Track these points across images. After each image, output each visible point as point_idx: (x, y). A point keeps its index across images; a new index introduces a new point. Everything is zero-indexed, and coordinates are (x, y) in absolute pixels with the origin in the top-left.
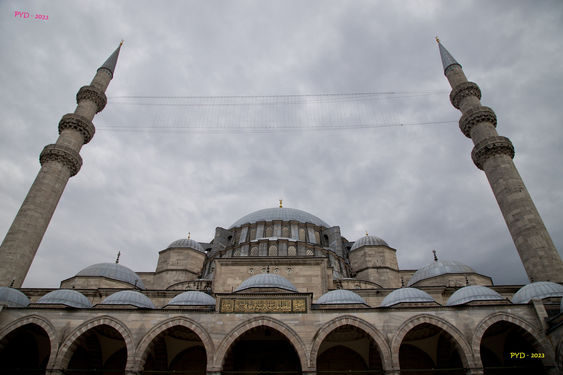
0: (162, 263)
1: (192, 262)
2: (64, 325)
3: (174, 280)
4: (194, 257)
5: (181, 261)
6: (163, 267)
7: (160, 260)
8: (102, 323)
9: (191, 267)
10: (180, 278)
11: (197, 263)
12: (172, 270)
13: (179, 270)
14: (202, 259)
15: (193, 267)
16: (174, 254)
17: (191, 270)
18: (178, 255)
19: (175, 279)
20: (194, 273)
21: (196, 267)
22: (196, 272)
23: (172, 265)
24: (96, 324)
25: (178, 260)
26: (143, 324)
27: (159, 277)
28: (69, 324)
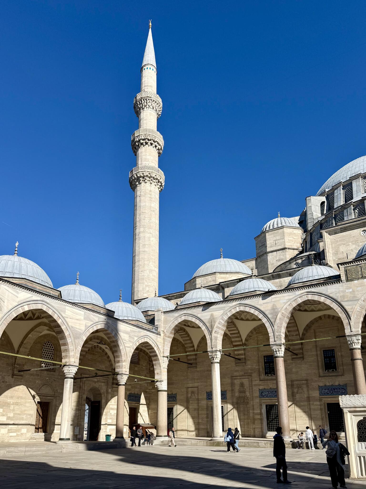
0: (261, 248)
1: (290, 239)
2: (209, 317)
3: (276, 261)
4: (290, 234)
5: (279, 241)
6: (262, 251)
7: (258, 245)
8: (238, 310)
9: (289, 244)
10: (282, 257)
11: (295, 239)
12: (272, 252)
13: (279, 250)
14: (299, 234)
15: (291, 244)
16: (270, 236)
17: (290, 247)
18: (275, 236)
19: (278, 259)
20: (294, 249)
21: (295, 243)
22: (296, 247)
23: (271, 247)
24: (234, 312)
25: (275, 240)
26: (274, 305)
27: (261, 261)
28: (212, 315)
